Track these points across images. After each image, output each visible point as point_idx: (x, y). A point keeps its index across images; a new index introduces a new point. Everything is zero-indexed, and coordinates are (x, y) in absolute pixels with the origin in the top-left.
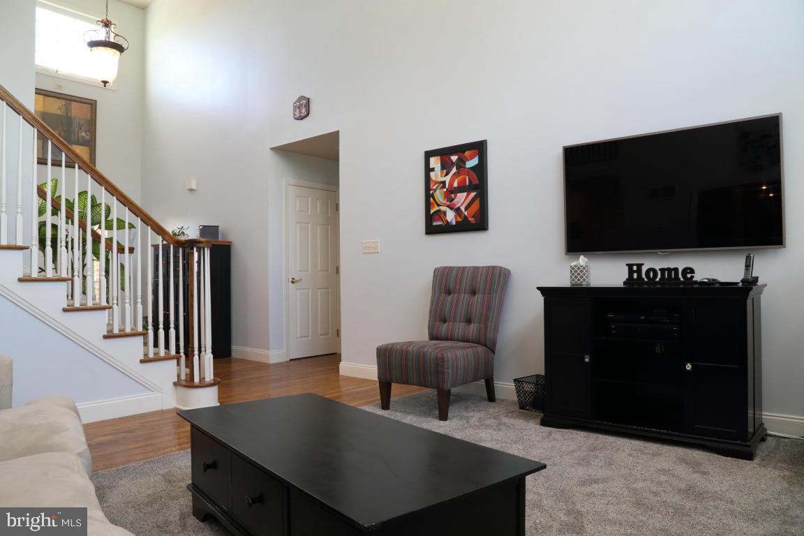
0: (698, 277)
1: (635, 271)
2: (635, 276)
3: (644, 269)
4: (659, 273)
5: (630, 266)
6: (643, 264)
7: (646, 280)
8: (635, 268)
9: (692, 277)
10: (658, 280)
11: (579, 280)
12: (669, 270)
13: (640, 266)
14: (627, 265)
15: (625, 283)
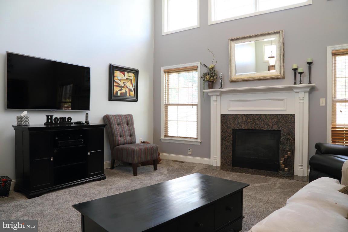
0: (73, 121)
1: (49, 119)
2: (50, 121)
3: (53, 118)
4: (59, 119)
5: (48, 116)
6: (53, 116)
7: (54, 122)
8: (50, 117)
9: (71, 121)
10: (58, 122)
11: (26, 123)
12: (63, 118)
13: (52, 116)
14: (46, 116)
15: (45, 124)
